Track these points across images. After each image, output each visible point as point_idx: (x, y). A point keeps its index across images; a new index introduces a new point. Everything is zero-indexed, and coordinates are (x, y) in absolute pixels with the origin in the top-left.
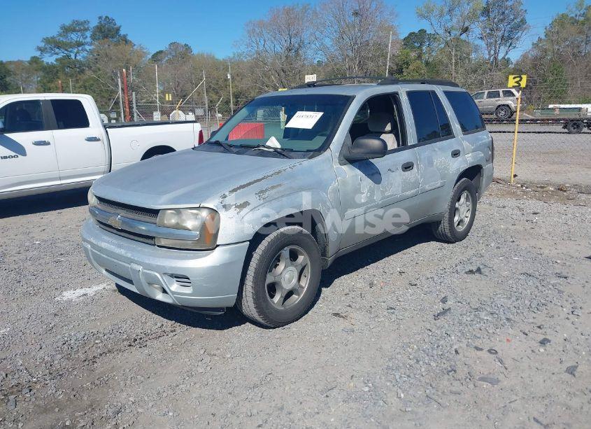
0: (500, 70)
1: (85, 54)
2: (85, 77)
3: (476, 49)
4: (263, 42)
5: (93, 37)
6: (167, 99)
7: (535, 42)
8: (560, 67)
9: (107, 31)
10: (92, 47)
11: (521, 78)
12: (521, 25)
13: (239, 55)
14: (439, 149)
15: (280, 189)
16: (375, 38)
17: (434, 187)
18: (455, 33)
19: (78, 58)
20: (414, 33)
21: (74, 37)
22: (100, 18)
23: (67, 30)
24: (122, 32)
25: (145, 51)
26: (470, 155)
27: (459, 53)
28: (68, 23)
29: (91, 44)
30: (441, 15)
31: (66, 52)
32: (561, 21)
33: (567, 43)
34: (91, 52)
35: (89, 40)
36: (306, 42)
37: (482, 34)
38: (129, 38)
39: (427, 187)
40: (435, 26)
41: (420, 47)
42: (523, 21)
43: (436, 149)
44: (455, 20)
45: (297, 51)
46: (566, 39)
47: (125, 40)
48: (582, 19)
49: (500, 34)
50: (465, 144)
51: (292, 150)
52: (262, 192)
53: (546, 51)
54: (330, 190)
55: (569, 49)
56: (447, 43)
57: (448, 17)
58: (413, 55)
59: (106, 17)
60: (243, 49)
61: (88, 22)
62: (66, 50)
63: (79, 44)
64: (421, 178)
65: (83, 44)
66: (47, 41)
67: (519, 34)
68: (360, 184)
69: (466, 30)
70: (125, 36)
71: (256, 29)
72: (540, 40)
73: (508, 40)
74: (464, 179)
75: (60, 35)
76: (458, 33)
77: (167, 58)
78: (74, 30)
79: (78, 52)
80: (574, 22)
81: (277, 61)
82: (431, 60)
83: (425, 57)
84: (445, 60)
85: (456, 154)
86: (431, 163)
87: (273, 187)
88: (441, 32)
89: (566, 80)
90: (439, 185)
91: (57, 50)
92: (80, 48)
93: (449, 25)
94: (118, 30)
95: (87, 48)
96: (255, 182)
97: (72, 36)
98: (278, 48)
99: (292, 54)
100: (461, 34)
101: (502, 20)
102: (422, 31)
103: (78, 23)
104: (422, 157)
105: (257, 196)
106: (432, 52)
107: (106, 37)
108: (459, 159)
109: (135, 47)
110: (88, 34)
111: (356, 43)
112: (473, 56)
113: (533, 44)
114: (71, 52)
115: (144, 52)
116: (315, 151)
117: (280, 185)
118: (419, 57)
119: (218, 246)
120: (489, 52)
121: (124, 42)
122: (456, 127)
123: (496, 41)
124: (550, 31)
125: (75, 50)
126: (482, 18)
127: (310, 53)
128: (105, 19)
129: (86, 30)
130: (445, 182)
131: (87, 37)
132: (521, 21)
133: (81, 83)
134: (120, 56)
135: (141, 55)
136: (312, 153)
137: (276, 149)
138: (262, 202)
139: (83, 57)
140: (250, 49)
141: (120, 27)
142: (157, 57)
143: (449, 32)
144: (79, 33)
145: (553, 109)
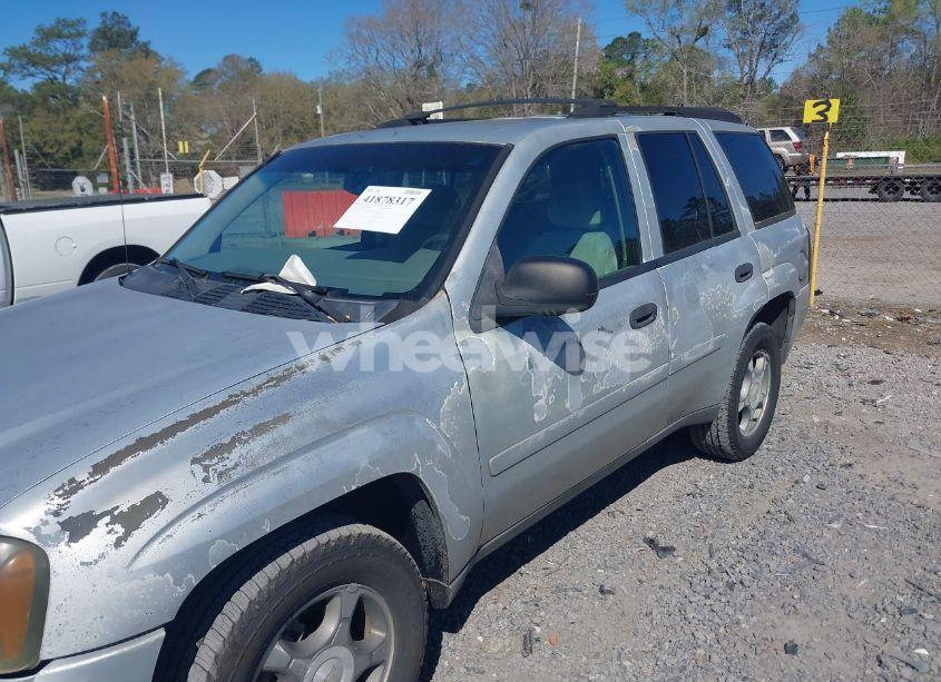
0: (759, 97)
1: (79, 74)
2: (80, 113)
3: (721, 63)
4: (374, 53)
5: (93, 47)
6: (181, 150)
7: (812, 52)
8: (853, 91)
9: (116, 37)
10: (91, 64)
11: (829, 105)
12: (789, 25)
13: (339, 75)
14: (711, 266)
15: (285, 430)
16: (558, 46)
17: (702, 354)
18: (687, 38)
19: (68, 82)
20: (621, 38)
21: (60, 47)
22: (104, 15)
23: (48, 35)
24: (141, 38)
25: (179, 69)
26: (772, 271)
27: (693, 70)
28: (49, 23)
29: (88, 59)
30: (664, 10)
31: (47, 72)
32: (852, 18)
33: (863, 54)
34: (90, 72)
35: (85, 51)
36: (446, 51)
37: (729, 40)
38: (152, 47)
39: (686, 357)
40: (656, 27)
41: (631, 62)
42: (794, 18)
43: (704, 267)
44: (686, 15)
45: (431, 68)
46: (860, 49)
47: (147, 52)
48: (883, 16)
49: (758, 39)
50: (762, 248)
51: (344, 294)
52: (219, 450)
53: (829, 67)
54: (445, 408)
55: (867, 63)
56: (674, 55)
57: (675, 11)
58: (620, 73)
59: (114, 13)
60: (342, 65)
61: (85, 22)
62: (48, 69)
63: (69, 59)
64: (673, 339)
65: (75, 59)
66: (14, 53)
67: (788, 39)
68: (528, 378)
69: (703, 32)
70: (146, 45)
71: (363, 31)
72: (820, 48)
73: (771, 48)
74: (759, 324)
75: (36, 44)
76: (692, 38)
77: (219, 82)
78: (59, 36)
79: (67, 73)
80: (872, 21)
81: (399, 84)
82: (649, 81)
83: (640, 77)
84: (672, 81)
85: (744, 274)
86: (693, 301)
87: (259, 430)
88: (665, 35)
89: (862, 112)
90: (711, 347)
91: (32, 69)
92: (71, 66)
93: (677, 24)
94: (134, 34)
95: (84, 65)
96: (195, 419)
97: (58, 45)
98: (400, 63)
99: (424, 72)
100: (696, 40)
101: (760, 17)
102: (635, 36)
103: (66, 24)
104: (676, 287)
105: (198, 468)
106: (651, 69)
107: (114, 45)
108: (751, 283)
109: (163, 63)
110: (85, 41)
111: (527, 55)
112: (716, 74)
113: (810, 55)
114: (55, 72)
115: (177, 71)
116: (406, 296)
117: (285, 418)
118: (630, 76)
119: (45, 663)
120: (742, 69)
121: (143, 54)
122: (742, 211)
123: (751, 50)
124: (836, 35)
125: (64, 69)
126: (729, 14)
127: (453, 71)
128: (113, 17)
129: (80, 35)
130: (722, 339)
131: (82, 46)
132: (792, 17)
133: (73, 124)
134: (138, 77)
135: (174, 76)
136: (394, 304)
137: (300, 288)
138: (213, 486)
139: (77, 80)
140: (353, 65)
141: (138, 29)
142: (202, 80)
143: (678, 37)
144: (68, 41)
145: (845, 160)
